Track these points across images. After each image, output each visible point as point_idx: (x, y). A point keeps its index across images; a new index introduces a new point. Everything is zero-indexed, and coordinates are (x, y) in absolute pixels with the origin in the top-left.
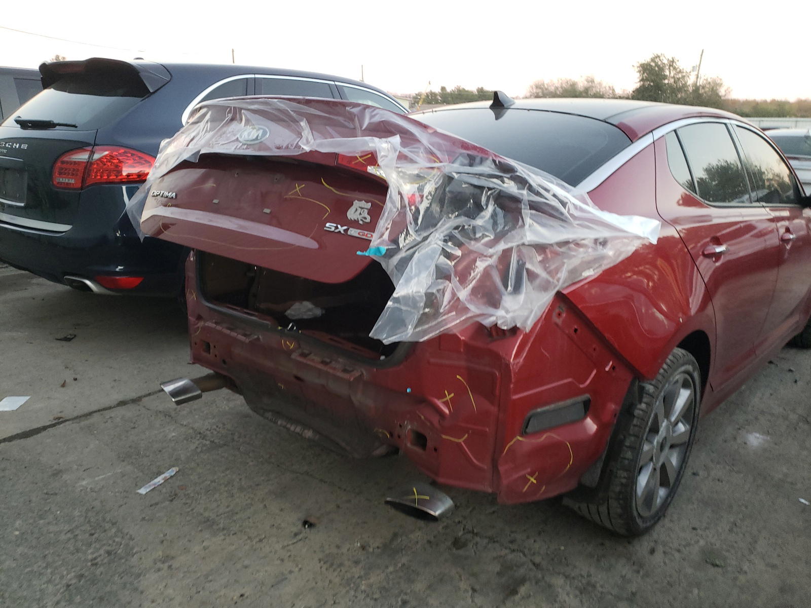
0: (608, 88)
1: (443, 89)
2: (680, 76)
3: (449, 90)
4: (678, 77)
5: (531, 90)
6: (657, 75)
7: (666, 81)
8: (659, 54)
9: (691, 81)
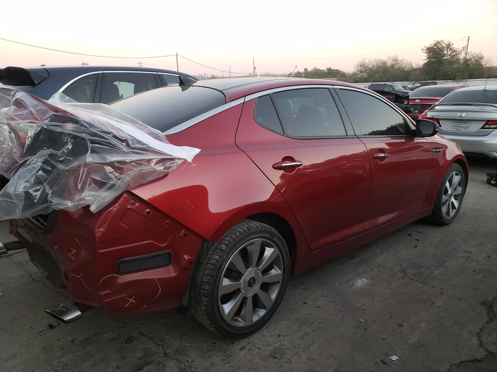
0: (407, 64)
1: (306, 70)
2: (454, 54)
3: (309, 70)
4: (453, 54)
5: (358, 68)
6: (439, 54)
7: (445, 58)
8: (440, 41)
9: (462, 56)
